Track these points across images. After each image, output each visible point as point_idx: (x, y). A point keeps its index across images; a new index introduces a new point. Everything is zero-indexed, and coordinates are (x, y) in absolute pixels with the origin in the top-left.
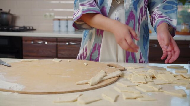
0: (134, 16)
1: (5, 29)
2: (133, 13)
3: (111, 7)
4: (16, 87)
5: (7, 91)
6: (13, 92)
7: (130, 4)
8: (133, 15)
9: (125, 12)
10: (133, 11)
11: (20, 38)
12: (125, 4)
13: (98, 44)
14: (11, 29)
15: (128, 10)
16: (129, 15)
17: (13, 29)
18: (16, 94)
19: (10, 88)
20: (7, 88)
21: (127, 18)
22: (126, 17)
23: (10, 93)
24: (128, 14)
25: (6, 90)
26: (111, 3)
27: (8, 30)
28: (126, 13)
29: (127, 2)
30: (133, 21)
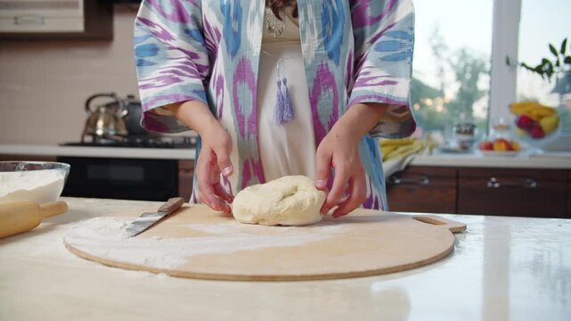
0: (333, 78)
1: (138, 141)
2: (328, 69)
3: (262, 56)
4: (163, 259)
5: (138, 268)
6: (155, 271)
7: (317, 45)
8: (329, 73)
9: (304, 68)
10: (327, 65)
11: (173, 163)
12: (304, 46)
13: (253, 161)
14: (151, 141)
15: (312, 62)
16: (318, 76)
17: (158, 143)
18: (161, 277)
19: (146, 261)
20: (139, 261)
21: (312, 84)
22: (308, 81)
23: (147, 273)
24: (315, 74)
25: (135, 266)
26: (260, 45)
27: (145, 145)
28: (308, 70)
29: (307, 41)
30: (331, 90)
